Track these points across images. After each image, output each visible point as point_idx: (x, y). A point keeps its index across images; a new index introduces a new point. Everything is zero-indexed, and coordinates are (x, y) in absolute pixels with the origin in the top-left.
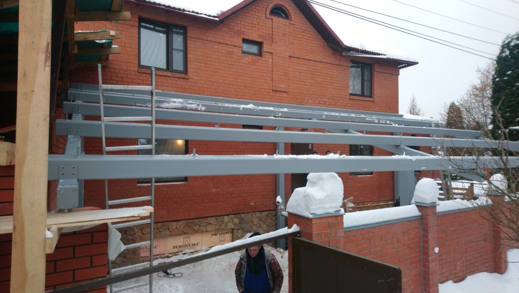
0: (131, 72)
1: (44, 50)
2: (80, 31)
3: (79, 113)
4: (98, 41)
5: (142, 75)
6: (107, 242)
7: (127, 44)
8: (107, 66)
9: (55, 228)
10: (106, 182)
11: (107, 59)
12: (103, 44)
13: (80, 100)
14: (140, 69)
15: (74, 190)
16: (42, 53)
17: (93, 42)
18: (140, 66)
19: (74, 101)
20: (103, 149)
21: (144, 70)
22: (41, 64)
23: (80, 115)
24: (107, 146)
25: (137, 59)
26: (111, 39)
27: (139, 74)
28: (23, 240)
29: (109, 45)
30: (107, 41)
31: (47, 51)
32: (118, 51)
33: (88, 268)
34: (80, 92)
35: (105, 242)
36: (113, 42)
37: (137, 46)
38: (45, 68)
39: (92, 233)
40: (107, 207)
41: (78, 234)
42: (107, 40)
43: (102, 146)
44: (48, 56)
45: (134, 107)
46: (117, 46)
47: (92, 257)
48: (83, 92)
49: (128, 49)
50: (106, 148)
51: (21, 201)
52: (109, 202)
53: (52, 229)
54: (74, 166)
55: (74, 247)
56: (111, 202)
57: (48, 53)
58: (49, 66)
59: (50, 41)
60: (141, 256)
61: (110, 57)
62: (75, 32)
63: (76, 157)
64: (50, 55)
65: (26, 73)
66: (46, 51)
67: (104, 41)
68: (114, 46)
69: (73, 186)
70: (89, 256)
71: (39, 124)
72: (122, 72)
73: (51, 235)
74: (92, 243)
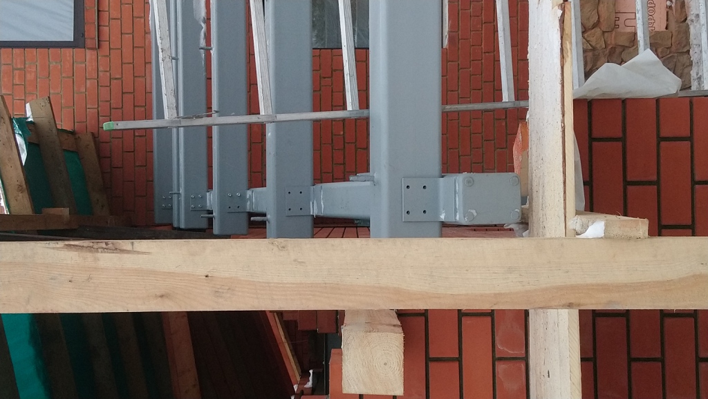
0: (101, 69)
1: (89, 255)
3: (243, 197)
4: (24, 157)
5: (105, 36)
6: (624, 102)
7: (17, 81)
8: (93, 134)
9: (575, 222)
10: (448, 107)
11: (73, 133)
12: (30, 145)
13: (204, 198)
14: (89, 43)
15: (470, 183)
16: (96, 259)
17: (26, 169)
18: (79, 41)
19: (211, 212)
20: (354, 116)
21: (91, 31)
22: (128, 261)
23: (249, 193)
24: (343, 106)
25: (58, 50)
26: (11, 120)
27: (105, 45)
28: (605, 288)
29: (29, 129)
30: (18, 131)
31: (90, 248)
32: (43, 102)
33: (692, 147)
34: (182, 198)
35: (624, 105)
36: (19, 116)
37: (16, 51)
38: (138, 253)
39: (592, 139)
40: (522, 104)
41: (591, 176)
42: (14, 134)
43: (344, 120)
44: (104, 246)
45: (213, 52)
46: (28, 105)
47: (661, 139)
48: (182, 191)
49: (30, 77)
50: (349, 107)
51: (500, 294)
52: (505, 97)
53: (578, 228)
54: (404, 187)
55: (627, 183)
56: (507, 95)
57: (96, 246)
58: (132, 243)
59: (61, 244)
60: (663, 29)
61: (64, 124)
63: (376, 183)
64: (102, 244)
65: (158, 294)
66: (91, 251)
67: (20, 140)
68: (29, 113)
69: (459, 187)
70: (658, 144)
71: (295, 260)
72: (104, 93)
73: (597, 227)
74: (623, 139)
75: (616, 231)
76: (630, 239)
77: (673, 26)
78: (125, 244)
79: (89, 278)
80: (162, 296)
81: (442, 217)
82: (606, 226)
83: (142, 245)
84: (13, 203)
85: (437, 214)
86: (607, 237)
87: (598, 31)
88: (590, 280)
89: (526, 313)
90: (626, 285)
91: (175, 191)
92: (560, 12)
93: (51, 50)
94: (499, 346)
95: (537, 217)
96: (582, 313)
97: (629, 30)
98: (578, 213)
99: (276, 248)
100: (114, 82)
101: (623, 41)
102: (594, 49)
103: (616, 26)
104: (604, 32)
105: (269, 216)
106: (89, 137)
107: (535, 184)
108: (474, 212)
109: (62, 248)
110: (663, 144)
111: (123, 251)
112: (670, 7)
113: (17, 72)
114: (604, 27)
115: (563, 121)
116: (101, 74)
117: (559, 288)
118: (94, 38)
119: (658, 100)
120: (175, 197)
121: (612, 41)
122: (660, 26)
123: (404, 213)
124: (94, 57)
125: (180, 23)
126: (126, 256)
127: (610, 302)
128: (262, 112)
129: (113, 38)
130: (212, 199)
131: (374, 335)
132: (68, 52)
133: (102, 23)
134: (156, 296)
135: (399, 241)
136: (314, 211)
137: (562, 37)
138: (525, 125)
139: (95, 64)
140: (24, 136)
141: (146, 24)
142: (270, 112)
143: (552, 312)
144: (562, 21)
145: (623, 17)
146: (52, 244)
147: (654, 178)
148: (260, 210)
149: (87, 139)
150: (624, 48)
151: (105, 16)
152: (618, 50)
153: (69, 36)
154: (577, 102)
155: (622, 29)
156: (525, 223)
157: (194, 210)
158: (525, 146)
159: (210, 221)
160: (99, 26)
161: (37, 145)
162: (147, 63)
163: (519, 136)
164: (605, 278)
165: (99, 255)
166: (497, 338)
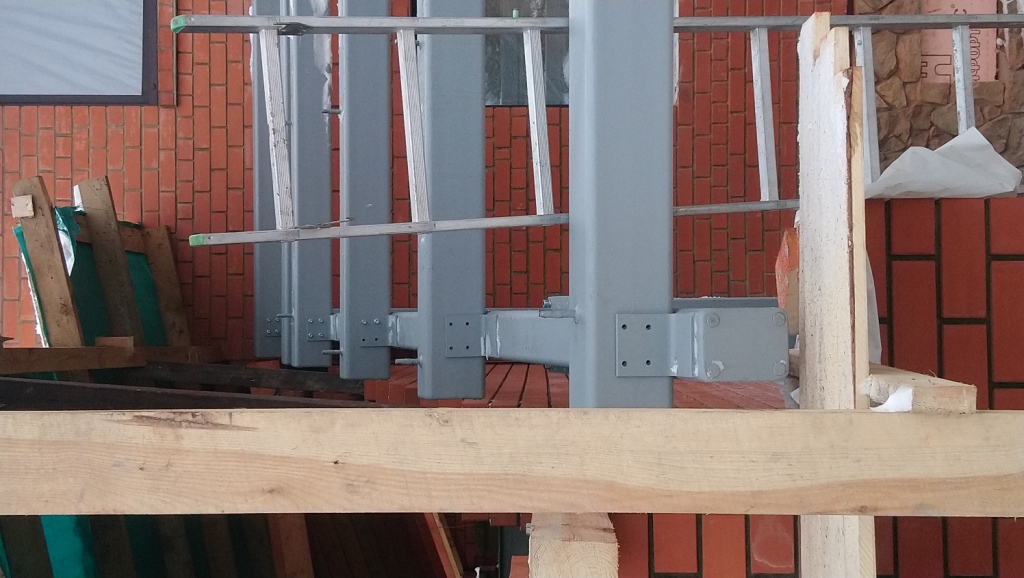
0: (180, 134)
1: (168, 432)
2: (39, 330)
3: (382, 326)
4: (70, 263)
5: (187, 89)
6: (938, 203)
7: (60, 153)
8: (168, 229)
11: (139, 227)
12: (79, 246)
13: (326, 323)
14: (163, 97)
16: (178, 438)
17: (74, 281)
18: (149, 96)
19: (336, 346)
20: (546, 223)
21: (167, 82)
23: (391, 319)
24: (530, 210)
25: (120, 108)
26: (52, 210)
27: (187, 101)
28: (914, 485)
29: (78, 222)
30: (61, 225)
32: (98, 184)
34: (294, 324)
35: (939, 207)
36: (62, 205)
37: (60, 109)
38: (239, 428)
39: (891, 257)
40: (789, 204)
41: (891, 310)
42: (56, 230)
45: (343, 117)
46: (76, 189)
47: (992, 257)
48: (294, 314)
49: (79, 146)
50: (540, 211)
51: (760, 492)
52: (765, 196)
54: (618, 326)
55: (943, 321)
56: (768, 191)
57: (178, 419)
58: (230, 414)
59: (128, 415)
60: (991, 78)
61: (128, 215)
62: (45, 345)
63: (578, 321)
65: (267, 488)
67: (65, 240)
68: (78, 201)
69: (699, 328)
70: (988, 266)
71: (463, 441)
72: (185, 170)
73: (902, 394)
74: (936, 258)
75: (929, 402)
76: (948, 414)
77: (1006, 75)
78: (220, 415)
79: (169, 465)
80: (271, 491)
81: (674, 370)
82: (915, 395)
83: (244, 416)
84: (54, 330)
85: (668, 366)
86: (916, 411)
87: (896, 82)
88: (891, 474)
89: (796, 519)
90: (944, 481)
91: (285, 312)
92: (845, 81)
93: (110, 108)
94: (756, 557)
95: (811, 370)
96: (879, 522)
97: (941, 80)
98: (873, 370)
99: (435, 423)
100: (199, 154)
101: (933, 96)
102: (890, 108)
103: (923, 75)
104: (905, 84)
105: (421, 358)
106: (163, 232)
107: (808, 324)
108: (720, 364)
109: (131, 421)
110: (995, 264)
111: (217, 426)
112: (1002, 47)
113: (60, 140)
114: (905, 75)
115: (850, 238)
116: (180, 142)
117: (847, 485)
118: (170, 92)
119: (987, 201)
120: (285, 321)
121: (917, 96)
122: (987, 75)
123: (619, 363)
124: (171, 118)
125: (294, 72)
126: (221, 432)
127: (921, 506)
128: (415, 218)
129: (198, 91)
130: (338, 326)
131: (575, 545)
132: (134, 111)
133: (182, 70)
134: (264, 491)
135: (614, 414)
136: (487, 351)
137: (848, 118)
138: (794, 232)
139: (171, 129)
140: (70, 234)
141: (245, 70)
142: (427, 218)
143: (835, 520)
144: (849, 93)
145: (932, 62)
146: (117, 415)
147: (982, 314)
148: (408, 344)
149: (159, 236)
150: (934, 106)
151: (187, 59)
152: (926, 109)
153: (136, 89)
154: (871, 204)
155: (932, 79)
156: (794, 377)
157: (313, 340)
158: (794, 263)
159: (336, 359)
160: (178, 73)
161: (89, 245)
162: (247, 126)
163: (785, 249)
164: (913, 470)
165: (183, 431)
166: (753, 546)
